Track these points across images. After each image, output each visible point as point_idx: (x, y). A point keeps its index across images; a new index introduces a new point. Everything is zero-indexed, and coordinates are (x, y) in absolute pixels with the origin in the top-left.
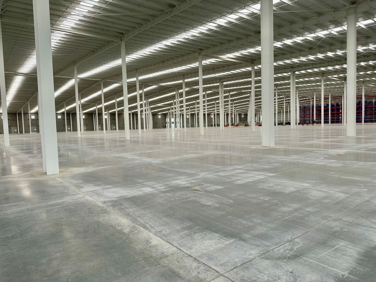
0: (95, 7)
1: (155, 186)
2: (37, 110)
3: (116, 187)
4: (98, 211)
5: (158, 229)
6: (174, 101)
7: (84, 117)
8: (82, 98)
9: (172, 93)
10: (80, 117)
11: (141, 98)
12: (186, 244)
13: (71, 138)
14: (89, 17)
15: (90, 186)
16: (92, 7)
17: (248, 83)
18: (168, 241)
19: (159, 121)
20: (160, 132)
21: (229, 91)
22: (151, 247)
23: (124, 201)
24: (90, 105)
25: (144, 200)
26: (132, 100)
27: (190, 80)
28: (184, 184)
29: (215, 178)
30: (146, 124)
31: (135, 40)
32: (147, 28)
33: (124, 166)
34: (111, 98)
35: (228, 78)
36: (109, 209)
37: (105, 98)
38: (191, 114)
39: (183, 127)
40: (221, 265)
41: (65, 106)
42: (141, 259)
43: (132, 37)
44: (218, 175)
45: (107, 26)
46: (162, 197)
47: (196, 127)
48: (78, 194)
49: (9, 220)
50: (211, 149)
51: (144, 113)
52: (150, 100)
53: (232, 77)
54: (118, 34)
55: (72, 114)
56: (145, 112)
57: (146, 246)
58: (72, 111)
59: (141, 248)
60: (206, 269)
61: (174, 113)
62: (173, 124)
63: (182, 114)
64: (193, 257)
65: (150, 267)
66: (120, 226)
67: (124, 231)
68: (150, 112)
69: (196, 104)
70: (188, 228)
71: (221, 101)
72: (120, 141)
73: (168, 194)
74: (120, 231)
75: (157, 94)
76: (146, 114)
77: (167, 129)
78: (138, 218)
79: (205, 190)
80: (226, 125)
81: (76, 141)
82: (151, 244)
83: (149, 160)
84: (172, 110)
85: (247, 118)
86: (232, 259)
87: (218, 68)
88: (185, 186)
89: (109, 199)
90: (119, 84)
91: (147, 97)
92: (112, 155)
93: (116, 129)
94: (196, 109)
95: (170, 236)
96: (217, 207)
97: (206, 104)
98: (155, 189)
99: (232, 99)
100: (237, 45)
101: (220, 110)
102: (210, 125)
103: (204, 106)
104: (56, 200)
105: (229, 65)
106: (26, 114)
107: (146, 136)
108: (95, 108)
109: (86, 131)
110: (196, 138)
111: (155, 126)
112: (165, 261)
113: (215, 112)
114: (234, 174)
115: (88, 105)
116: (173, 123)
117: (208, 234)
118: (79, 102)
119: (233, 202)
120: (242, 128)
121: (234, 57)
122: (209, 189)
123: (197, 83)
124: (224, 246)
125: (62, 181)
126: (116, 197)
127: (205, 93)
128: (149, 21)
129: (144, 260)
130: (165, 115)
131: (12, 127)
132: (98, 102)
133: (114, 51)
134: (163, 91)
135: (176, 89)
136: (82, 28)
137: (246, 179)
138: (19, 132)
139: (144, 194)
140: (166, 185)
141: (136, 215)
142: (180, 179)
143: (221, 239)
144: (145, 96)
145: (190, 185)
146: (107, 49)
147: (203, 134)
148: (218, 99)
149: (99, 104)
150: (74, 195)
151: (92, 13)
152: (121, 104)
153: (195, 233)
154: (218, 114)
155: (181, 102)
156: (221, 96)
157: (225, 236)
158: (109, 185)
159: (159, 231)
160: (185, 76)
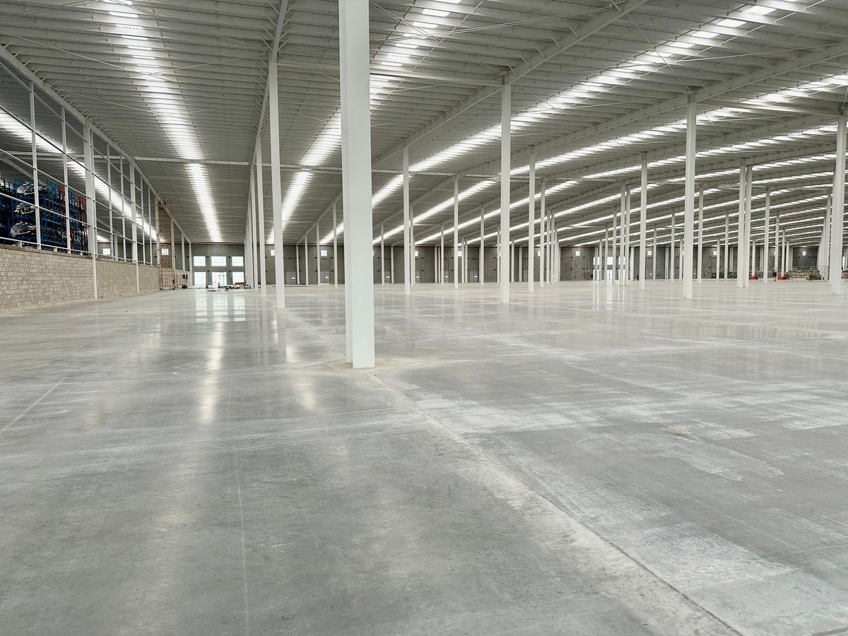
0: (453, 15)
1: (574, 413)
2: (330, 239)
3: (486, 405)
4: (455, 452)
5: (590, 513)
6: (615, 215)
7: (416, 254)
8: (415, 215)
9: (613, 198)
10: (411, 254)
11: (538, 211)
12: (660, 558)
13: (391, 296)
14: (439, 39)
15: (436, 398)
16: (446, 17)
17: (824, 166)
18: (615, 543)
19: (575, 263)
20: (577, 288)
21: (768, 188)
22: (574, 549)
23: (507, 438)
24: (429, 230)
25: (550, 442)
26: (519, 215)
27: (661, 163)
28: (646, 417)
29: (729, 408)
30: (545, 269)
31: (534, 80)
32: (564, 49)
33: (500, 361)
34: (473, 213)
35: (766, 154)
36: (475, 452)
37: (460, 214)
38: (659, 247)
39: (637, 277)
40: (758, 625)
41: (382, 231)
42: (553, 573)
43: (527, 72)
44: (739, 402)
45: (475, 55)
46: (593, 441)
47: (669, 278)
48: (412, 412)
49: (292, 449)
50: (712, 336)
51: (542, 245)
52: (556, 215)
53: (779, 152)
54: (495, 70)
55: (394, 247)
56: (545, 242)
57: (562, 545)
58: (395, 242)
59: (552, 548)
60: (715, 628)
61: (614, 245)
62: (611, 271)
63: (635, 246)
64: (680, 591)
65: (576, 596)
66: (501, 491)
67: (511, 504)
68: (555, 244)
69: (673, 222)
70: (663, 522)
71: (744, 214)
72: (487, 307)
73: (607, 436)
74: (501, 502)
75: (574, 199)
76: (545, 247)
77: (595, 283)
78: (540, 481)
79: (702, 435)
80: (753, 274)
81: (399, 303)
82: (574, 544)
83: (554, 352)
84: (609, 237)
85: (816, 258)
86: (788, 617)
87: (739, 130)
88: (649, 422)
89: (475, 429)
90: (492, 182)
91: (551, 208)
92: (472, 337)
93: (478, 281)
94: (673, 235)
95: (618, 534)
96: (737, 482)
97: (701, 221)
98: (574, 421)
99: (775, 209)
100: (797, 69)
101: (740, 237)
102: (709, 274)
103: (696, 226)
104: (372, 421)
105: (770, 123)
106: (312, 246)
107: (545, 297)
108: (439, 234)
109: (420, 282)
110: (669, 305)
111: (566, 274)
112: (610, 589)
113: (724, 242)
114: (784, 402)
115: (426, 228)
116: (610, 267)
117: (718, 544)
118: (410, 222)
119: (782, 474)
120: (800, 285)
121: (787, 101)
122: (712, 434)
123: (679, 170)
124: (761, 579)
125: (380, 382)
126: (489, 428)
127: (698, 193)
128: (569, 32)
129: (561, 577)
130: (591, 250)
131: (289, 271)
132: (445, 223)
133: (484, 110)
134: (590, 194)
135: (623, 187)
136: (423, 64)
137: (819, 420)
138: (298, 283)
139: (549, 429)
140: (600, 414)
141: (535, 474)
142: (634, 403)
143: (753, 562)
144: (547, 205)
145: (663, 421)
146: (470, 106)
147: (689, 296)
148: (735, 208)
149: (447, 227)
150: (405, 413)
151: (444, 30)
152: (494, 224)
153: (682, 536)
154: (734, 248)
155: (636, 217)
156: (744, 201)
157: (764, 557)
158: (472, 399)
159: (591, 518)
160: (649, 155)
